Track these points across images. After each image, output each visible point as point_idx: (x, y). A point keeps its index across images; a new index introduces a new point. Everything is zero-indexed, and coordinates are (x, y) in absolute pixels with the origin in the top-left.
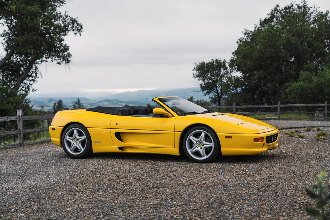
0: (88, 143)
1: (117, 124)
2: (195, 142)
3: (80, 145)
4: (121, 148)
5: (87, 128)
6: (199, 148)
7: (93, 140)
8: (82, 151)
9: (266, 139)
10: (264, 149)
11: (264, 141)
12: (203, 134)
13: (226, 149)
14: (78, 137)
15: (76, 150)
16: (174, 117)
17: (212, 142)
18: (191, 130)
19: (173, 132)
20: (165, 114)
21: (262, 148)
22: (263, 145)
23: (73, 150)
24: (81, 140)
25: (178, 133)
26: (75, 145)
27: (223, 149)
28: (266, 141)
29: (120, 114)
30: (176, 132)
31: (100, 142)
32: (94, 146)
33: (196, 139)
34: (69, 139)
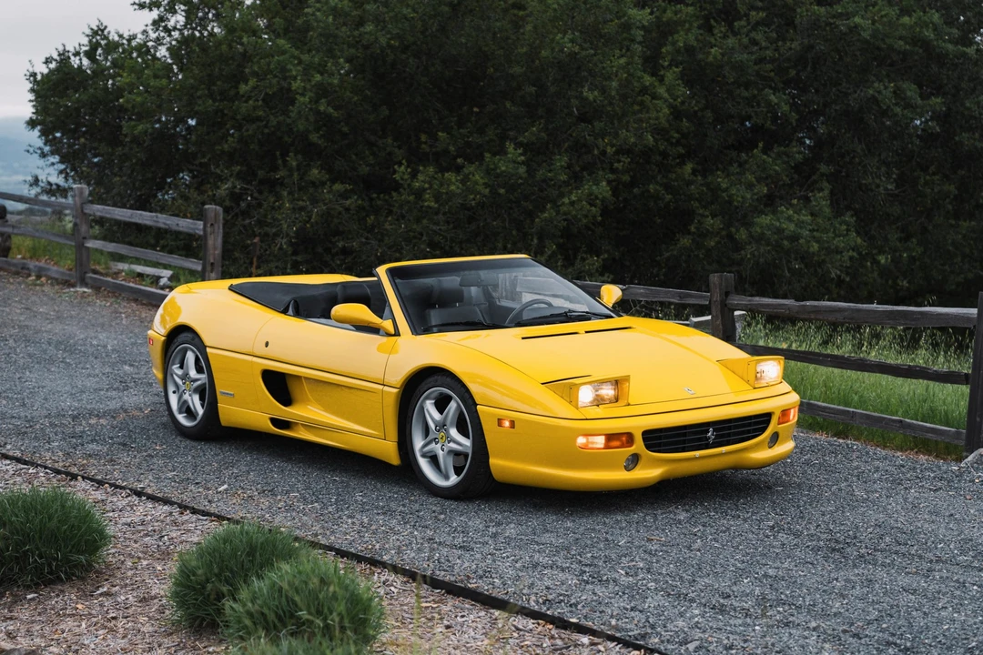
0: (208, 393)
1: (267, 344)
2: (432, 425)
3: (196, 398)
4: (276, 422)
5: (208, 350)
6: (439, 445)
7: (219, 389)
8: (199, 419)
9: (644, 439)
11: (633, 447)
12: (453, 406)
13: (500, 464)
14: (193, 373)
15: (190, 413)
16: (399, 335)
17: (469, 438)
18: (424, 386)
19: (381, 387)
20: (371, 325)
21: (628, 469)
22: (634, 461)
23: (184, 409)
24: (199, 383)
25: (390, 392)
26: (186, 397)
27: (496, 463)
28: (649, 447)
29: (290, 311)
30: (386, 388)
31: (233, 395)
32: (223, 407)
33: (437, 416)
34: (177, 375)
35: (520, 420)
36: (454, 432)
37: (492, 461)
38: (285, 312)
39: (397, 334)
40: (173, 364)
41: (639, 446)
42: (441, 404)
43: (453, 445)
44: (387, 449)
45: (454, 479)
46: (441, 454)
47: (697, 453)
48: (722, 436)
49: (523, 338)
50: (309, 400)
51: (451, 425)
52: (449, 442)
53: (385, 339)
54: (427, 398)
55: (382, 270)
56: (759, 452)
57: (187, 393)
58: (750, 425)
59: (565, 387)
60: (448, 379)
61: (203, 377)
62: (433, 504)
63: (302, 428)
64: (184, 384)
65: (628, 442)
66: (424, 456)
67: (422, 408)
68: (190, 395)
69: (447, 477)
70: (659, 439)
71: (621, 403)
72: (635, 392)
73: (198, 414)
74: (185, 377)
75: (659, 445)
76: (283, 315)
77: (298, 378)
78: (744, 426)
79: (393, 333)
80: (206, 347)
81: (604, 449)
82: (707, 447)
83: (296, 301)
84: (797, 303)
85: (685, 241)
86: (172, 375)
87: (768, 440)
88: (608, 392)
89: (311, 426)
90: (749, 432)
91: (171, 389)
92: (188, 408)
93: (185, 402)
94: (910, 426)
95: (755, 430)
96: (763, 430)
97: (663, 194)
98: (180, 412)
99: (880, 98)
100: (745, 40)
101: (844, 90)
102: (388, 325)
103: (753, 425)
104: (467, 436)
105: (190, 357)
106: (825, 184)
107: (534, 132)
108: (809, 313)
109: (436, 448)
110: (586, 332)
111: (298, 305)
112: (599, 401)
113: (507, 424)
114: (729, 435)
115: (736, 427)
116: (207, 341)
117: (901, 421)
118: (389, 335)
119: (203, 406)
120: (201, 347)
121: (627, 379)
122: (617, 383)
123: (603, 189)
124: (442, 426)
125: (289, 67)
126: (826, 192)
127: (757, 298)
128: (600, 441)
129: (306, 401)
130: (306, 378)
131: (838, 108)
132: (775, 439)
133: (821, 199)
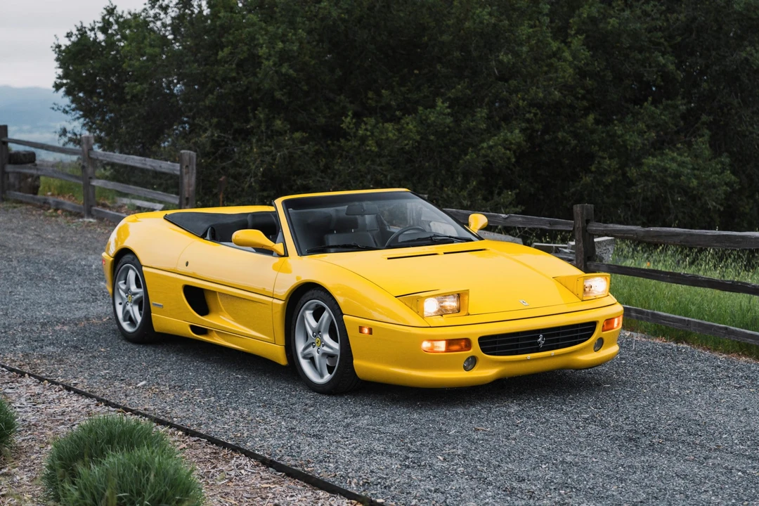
0: (144, 304)
1: (187, 264)
2: (310, 332)
3: (136, 308)
4: (195, 329)
5: (144, 269)
6: (316, 349)
7: (152, 301)
8: (138, 326)
9: (480, 344)
10: (487, 371)
11: (471, 351)
12: (325, 315)
13: (361, 364)
14: (133, 288)
15: (132, 322)
16: (288, 256)
17: (337, 342)
18: (303, 299)
19: (271, 300)
20: (264, 248)
21: (466, 369)
22: (471, 363)
23: (128, 318)
24: (138, 296)
25: (279, 304)
26: (129, 307)
27: (358, 363)
28: (484, 350)
29: (208, 237)
30: (275, 301)
31: (162, 306)
32: (155, 315)
33: (314, 324)
34: (122, 289)
35: (377, 327)
36: (326, 338)
37: (356, 362)
38: (203, 237)
39: (286, 255)
40: (119, 280)
41: (476, 350)
42: (317, 314)
43: (325, 349)
44: (276, 352)
45: (327, 377)
46: (317, 356)
47: (529, 356)
48: (552, 341)
49: (388, 259)
50: (222, 311)
51: (325, 332)
52: (323, 346)
53: (277, 260)
54: (307, 309)
55: (279, 202)
56: (585, 355)
57: (130, 305)
58: (577, 331)
59: (412, 300)
60: (322, 293)
61: (141, 290)
62: (309, 397)
63: (216, 335)
64: (127, 297)
65: (466, 346)
66: (305, 357)
67: (303, 318)
68: (131, 306)
69: (322, 376)
70: (493, 344)
71: (463, 313)
72: (473, 303)
73: (137, 322)
74: (127, 291)
75: (494, 349)
76: (202, 239)
77: (214, 293)
78: (572, 332)
79: (283, 254)
80: (142, 266)
81: (445, 352)
82: (538, 350)
83: (213, 229)
84: (643, 229)
85: (588, 179)
86: (118, 289)
87: (593, 345)
88: (451, 303)
89: (223, 333)
90: (576, 337)
91: (118, 301)
92: (130, 317)
93: (128, 312)
94: (733, 332)
95: (581, 336)
96: (589, 336)
97: (570, 140)
98: (125, 320)
99: (751, 59)
100: (638, 12)
101: (722, 54)
102: (278, 247)
103: (580, 332)
104: (337, 341)
105: (132, 275)
106: (706, 131)
107: (459, 89)
108: (653, 237)
109: (313, 351)
110: (445, 253)
111: (214, 231)
112: (442, 312)
113: (366, 331)
114: (558, 340)
115: (563, 334)
116: (143, 262)
117: (726, 329)
118: (280, 256)
119: (141, 314)
120: (139, 266)
121: (467, 292)
122: (459, 296)
123: (516, 136)
124: (317, 332)
125: (257, 36)
126: (706, 138)
127: (611, 225)
128: (442, 346)
129: (218, 311)
130: (219, 293)
131: (717, 68)
132: (600, 343)
133: (702, 144)
